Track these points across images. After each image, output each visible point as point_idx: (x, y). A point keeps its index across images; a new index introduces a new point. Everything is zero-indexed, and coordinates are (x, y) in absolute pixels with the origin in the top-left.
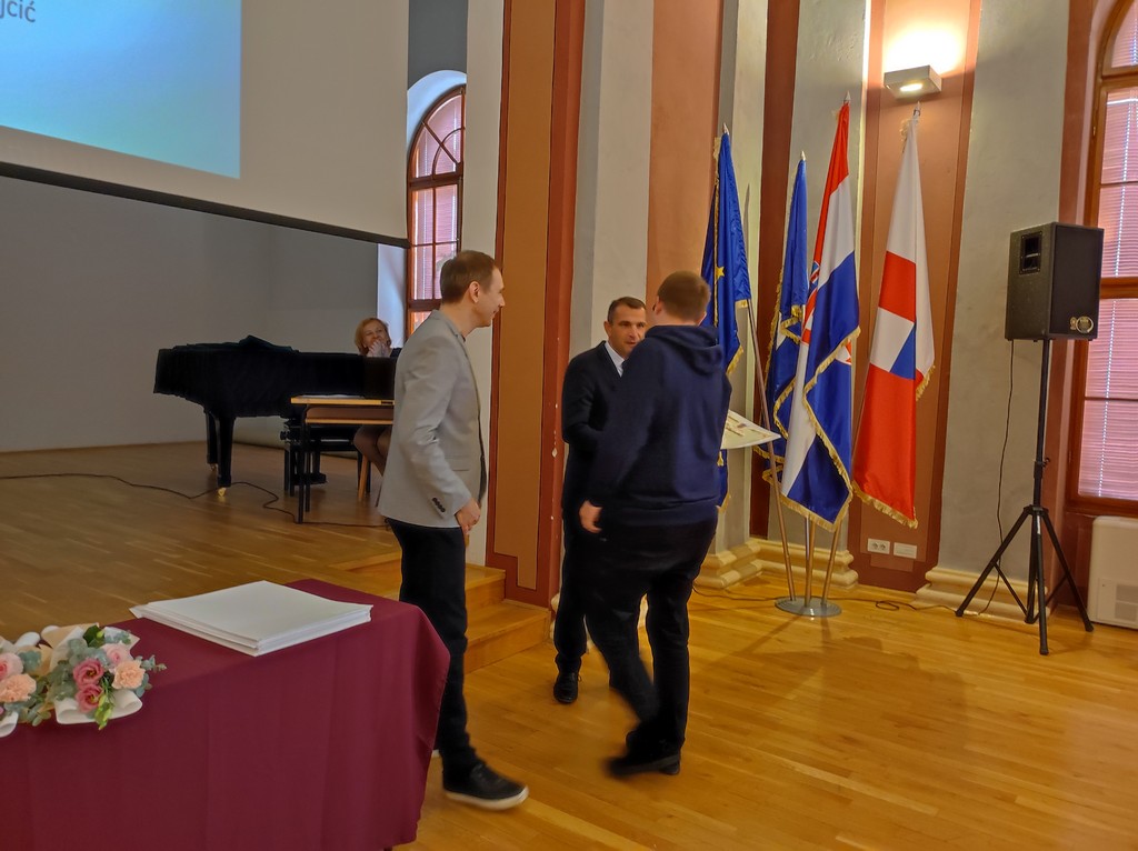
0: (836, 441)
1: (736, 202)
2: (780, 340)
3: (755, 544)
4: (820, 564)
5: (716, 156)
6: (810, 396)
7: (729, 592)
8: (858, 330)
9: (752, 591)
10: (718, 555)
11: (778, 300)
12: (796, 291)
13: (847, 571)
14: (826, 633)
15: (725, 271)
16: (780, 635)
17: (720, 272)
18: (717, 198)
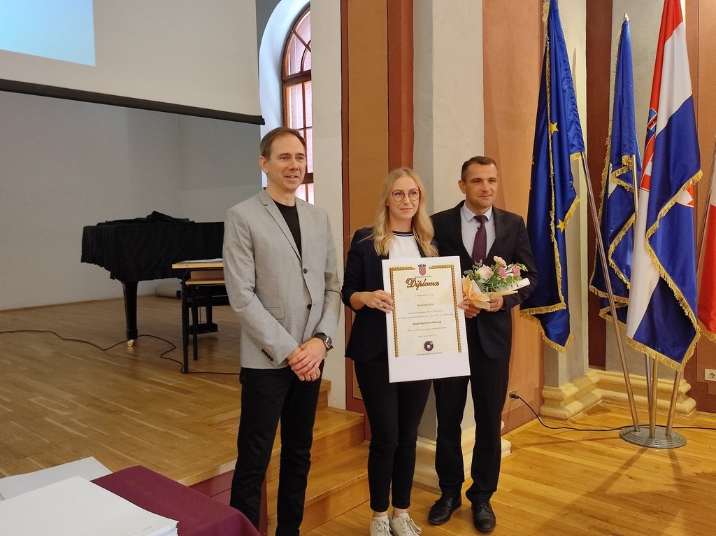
0: (682, 284)
1: (566, 62)
2: (612, 188)
3: (594, 375)
4: (664, 393)
5: (545, 19)
6: (652, 240)
7: (574, 423)
8: (700, 174)
9: (595, 421)
10: (561, 388)
11: (608, 152)
12: (626, 142)
13: (685, 399)
14: (676, 468)
15: (558, 127)
16: (632, 471)
17: (554, 128)
18: (548, 59)
